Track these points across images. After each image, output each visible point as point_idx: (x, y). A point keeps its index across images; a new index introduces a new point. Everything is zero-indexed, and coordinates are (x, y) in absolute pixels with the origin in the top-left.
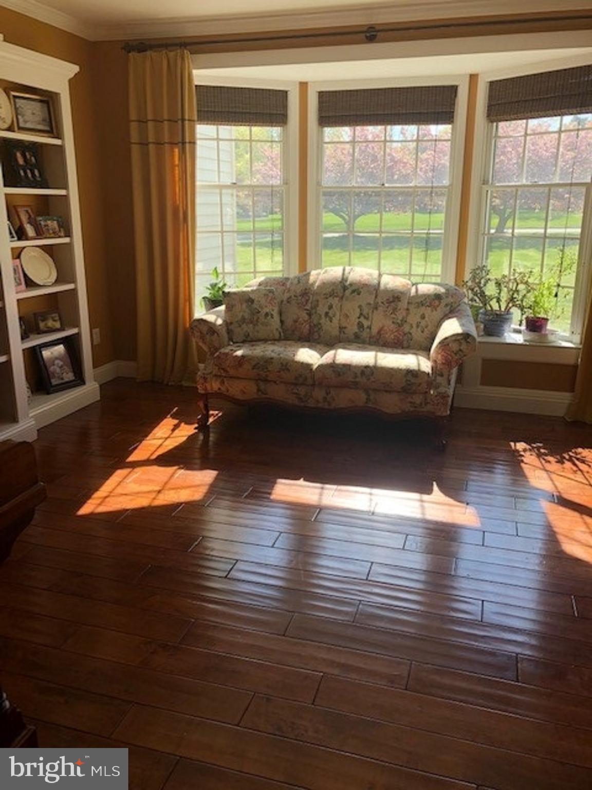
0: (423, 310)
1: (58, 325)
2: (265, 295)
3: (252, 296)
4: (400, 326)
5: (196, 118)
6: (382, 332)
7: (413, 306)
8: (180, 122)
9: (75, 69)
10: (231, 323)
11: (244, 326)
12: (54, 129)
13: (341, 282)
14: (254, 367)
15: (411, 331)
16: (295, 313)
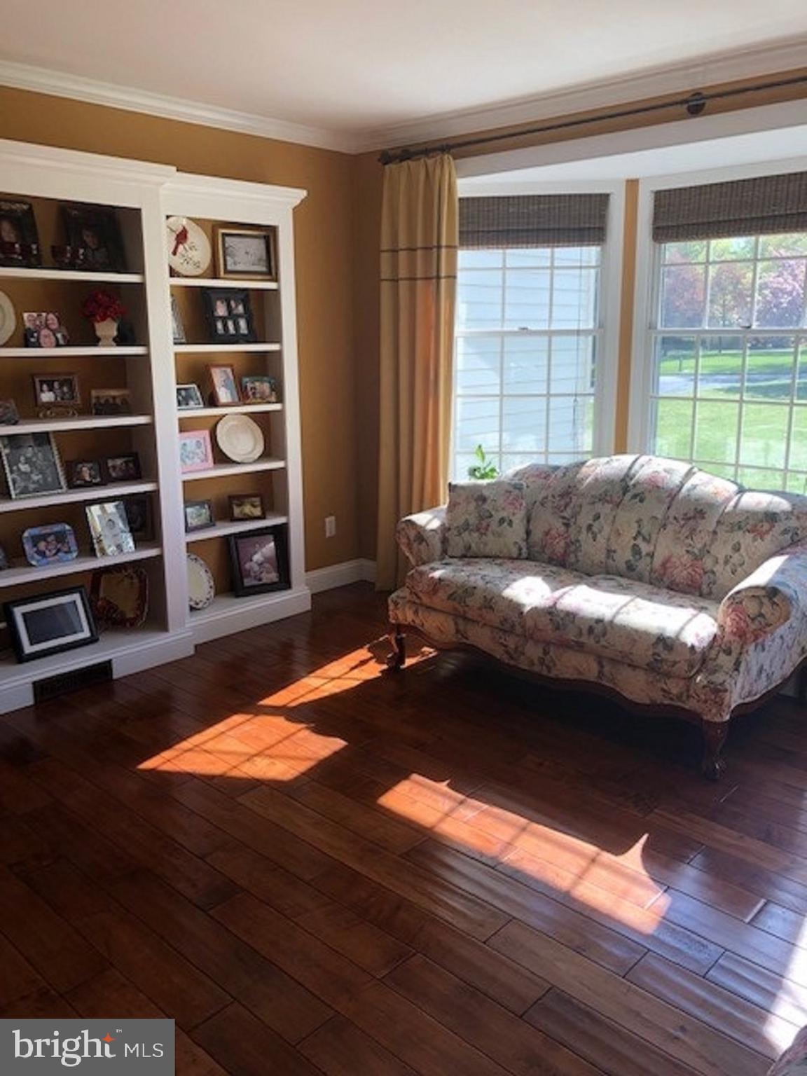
0: (738, 536)
1: (257, 512)
2: (507, 491)
3: (486, 493)
4: (697, 558)
5: (457, 242)
6: (668, 565)
7: (724, 527)
8: (435, 250)
9: (299, 195)
10: (449, 529)
11: (466, 535)
12: (271, 272)
13: (623, 480)
14: (450, 597)
15: (715, 569)
16: (548, 521)
